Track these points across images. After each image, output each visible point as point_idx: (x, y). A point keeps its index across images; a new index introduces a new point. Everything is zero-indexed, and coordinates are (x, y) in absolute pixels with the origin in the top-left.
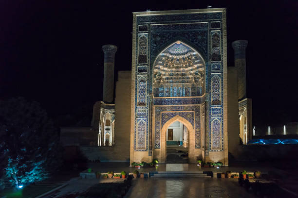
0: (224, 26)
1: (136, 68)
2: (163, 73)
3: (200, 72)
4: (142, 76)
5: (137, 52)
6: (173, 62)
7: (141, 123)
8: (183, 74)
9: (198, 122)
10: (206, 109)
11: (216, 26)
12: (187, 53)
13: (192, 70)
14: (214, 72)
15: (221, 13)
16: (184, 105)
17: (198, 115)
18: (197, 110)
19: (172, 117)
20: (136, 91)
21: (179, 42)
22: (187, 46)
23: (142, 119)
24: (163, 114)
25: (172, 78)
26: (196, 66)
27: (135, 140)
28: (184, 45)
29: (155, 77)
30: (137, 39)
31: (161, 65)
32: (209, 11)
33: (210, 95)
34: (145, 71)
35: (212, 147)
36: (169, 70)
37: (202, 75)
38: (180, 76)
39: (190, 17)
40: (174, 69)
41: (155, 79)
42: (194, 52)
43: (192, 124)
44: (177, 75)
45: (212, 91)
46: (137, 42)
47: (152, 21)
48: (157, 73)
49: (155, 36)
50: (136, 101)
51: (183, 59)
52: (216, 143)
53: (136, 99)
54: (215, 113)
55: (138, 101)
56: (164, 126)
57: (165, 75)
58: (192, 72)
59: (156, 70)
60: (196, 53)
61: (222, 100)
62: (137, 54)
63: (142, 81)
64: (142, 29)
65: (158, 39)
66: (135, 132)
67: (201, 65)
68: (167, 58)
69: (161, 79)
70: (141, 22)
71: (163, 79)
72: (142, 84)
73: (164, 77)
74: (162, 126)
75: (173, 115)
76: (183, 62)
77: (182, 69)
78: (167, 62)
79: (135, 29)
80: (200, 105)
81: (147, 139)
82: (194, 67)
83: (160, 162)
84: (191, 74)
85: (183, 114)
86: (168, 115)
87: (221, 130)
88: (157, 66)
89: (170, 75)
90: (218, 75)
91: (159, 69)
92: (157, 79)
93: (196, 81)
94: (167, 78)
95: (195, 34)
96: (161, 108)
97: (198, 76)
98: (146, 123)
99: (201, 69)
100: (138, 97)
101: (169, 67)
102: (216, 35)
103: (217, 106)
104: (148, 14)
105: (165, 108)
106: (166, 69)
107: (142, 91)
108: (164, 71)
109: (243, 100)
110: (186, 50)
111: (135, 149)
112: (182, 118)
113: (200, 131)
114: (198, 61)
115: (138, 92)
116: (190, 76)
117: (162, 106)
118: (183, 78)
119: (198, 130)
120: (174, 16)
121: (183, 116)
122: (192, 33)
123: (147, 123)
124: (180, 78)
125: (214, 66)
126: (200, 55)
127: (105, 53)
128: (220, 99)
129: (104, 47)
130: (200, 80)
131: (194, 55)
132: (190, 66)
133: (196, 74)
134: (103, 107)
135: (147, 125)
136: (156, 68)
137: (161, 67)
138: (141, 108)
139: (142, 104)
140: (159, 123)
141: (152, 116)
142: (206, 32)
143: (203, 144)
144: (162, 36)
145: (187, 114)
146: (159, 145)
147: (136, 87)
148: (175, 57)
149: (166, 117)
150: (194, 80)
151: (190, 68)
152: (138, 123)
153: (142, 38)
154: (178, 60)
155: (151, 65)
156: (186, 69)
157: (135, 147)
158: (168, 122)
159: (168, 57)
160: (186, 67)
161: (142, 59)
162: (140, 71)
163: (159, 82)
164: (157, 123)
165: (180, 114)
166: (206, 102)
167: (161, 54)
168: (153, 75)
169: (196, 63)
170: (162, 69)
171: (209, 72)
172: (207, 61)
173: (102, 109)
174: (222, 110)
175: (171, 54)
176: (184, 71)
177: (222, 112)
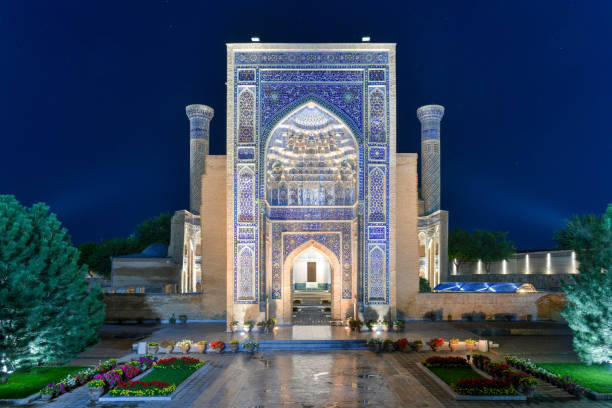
0: (392, 77)
1: (235, 151)
2: (286, 161)
3: (349, 161)
4: (246, 166)
5: (235, 121)
6: (303, 141)
7: (247, 253)
8: (322, 165)
9: (348, 252)
10: (360, 228)
11: (378, 76)
12: (327, 124)
13: (336, 157)
14: (375, 163)
15: (387, 53)
16: (323, 221)
17: (347, 239)
18: (346, 231)
19: (303, 242)
20: (236, 195)
21: (311, 105)
22: (327, 111)
23: (246, 246)
24: (285, 236)
25: (301, 172)
26: (342, 150)
27: (236, 283)
28: (321, 111)
29: (270, 168)
30: (235, 95)
31: (279, 145)
32: (366, 47)
33: (367, 205)
34: (251, 156)
35: (369, 297)
36: (296, 156)
37: (353, 168)
38: (316, 168)
39: (331, 58)
40: (304, 155)
41: (269, 172)
42: (338, 123)
43: (337, 255)
44: (311, 165)
45: (369, 196)
46: (235, 101)
47: (263, 62)
48: (273, 161)
49: (268, 91)
50: (236, 213)
51: (321, 136)
52: (376, 290)
53: (236, 208)
54: (374, 237)
55: (239, 213)
56: (288, 258)
57: (288, 165)
58: (337, 161)
59: (271, 156)
60: (342, 125)
61: (387, 213)
62: (236, 125)
63: (246, 175)
64: (245, 77)
65: (275, 97)
66: (236, 269)
67: (350, 148)
68: (290, 134)
69: (281, 172)
70: (243, 62)
71: (286, 172)
72: (247, 181)
73: (288, 169)
74: (285, 259)
75: (304, 239)
76: (320, 141)
77: (318, 155)
78: (291, 142)
79: (231, 75)
80: (352, 221)
81: (256, 282)
82: (340, 153)
83: (281, 322)
84: (335, 165)
85: (321, 237)
86: (294, 238)
87: (384, 267)
88: (273, 148)
89: (298, 166)
90: (381, 168)
91: (276, 153)
92: (275, 172)
93: (343, 178)
94: (293, 172)
95: (341, 91)
96: (283, 225)
97: (348, 169)
98: (254, 253)
99: (352, 157)
100: (239, 204)
101: (296, 151)
102: (377, 94)
103: (378, 224)
104: (255, 47)
105: (289, 225)
106: (290, 154)
107: (246, 194)
108: (286, 157)
109: (435, 213)
110: (325, 121)
111: (235, 300)
112: (318, 244)
113: (351, 268)
114: (346, 140)
115: (239, 195)
116: (334, 169)
117: (284, 221)
118: (322, 172)
119: (347, 266)
120: (302, 54)
121: (321, 242)
122: (335, 89)
123: (256, 252)
124: (315, 172)
125: (373, 151)
126: (349, 131)
127: (191, 119)
128: (384, 212)
129: (188, 108)
130: (351, 176)
131: (339, 130)
132: (332, 149)
133: (343, 164)
134: (190, 221)
135: (256, 256)
136: (271, 152)
137: (280, 150)
138: (245, 226)
139: (246, 218)
140: (278, 253)
141: (265, 240)
142: (359, 87)
143: (355, 291)
144: (281, 91)
145: (328, 237)
146: (279, 291)
147: (236, 186)
148: (307, 132)
149: (292, 242)
150: (339, 176)
151: (333, 154)
152: (239, 254)
153: (244, 94)
154: (311, 138)
155: (262, 146)
156: (326, 155)
157: (235, 296)
158: (294, 252)
159: (294, 132)
160: (327, 151)
161: (245, 134)
162: (242, 156)
163: (279, 179)
164: (276, 252)
165: (315, 237)
166: (359, 216)
167: (280, 125)
168: (266, 165)
169: (343, 145)
170: (283, 153)
171: (364, 162)
172: (361, 142)
173: (187, 225)
174: (388, 231)
175: (299, 126)
176: (322, 158)
177: (388, 235)
